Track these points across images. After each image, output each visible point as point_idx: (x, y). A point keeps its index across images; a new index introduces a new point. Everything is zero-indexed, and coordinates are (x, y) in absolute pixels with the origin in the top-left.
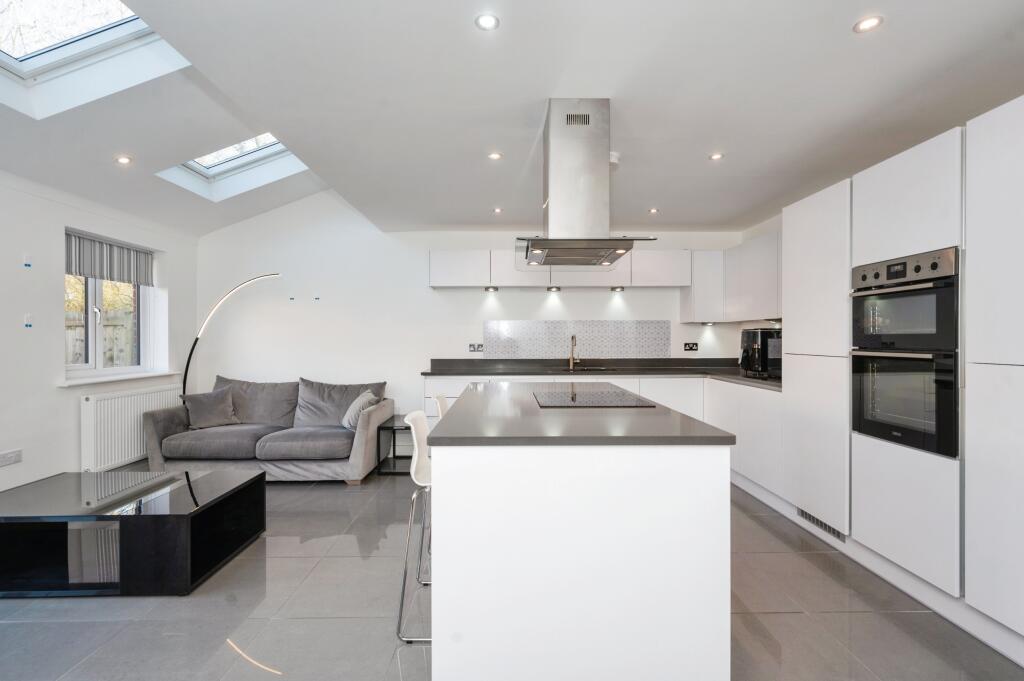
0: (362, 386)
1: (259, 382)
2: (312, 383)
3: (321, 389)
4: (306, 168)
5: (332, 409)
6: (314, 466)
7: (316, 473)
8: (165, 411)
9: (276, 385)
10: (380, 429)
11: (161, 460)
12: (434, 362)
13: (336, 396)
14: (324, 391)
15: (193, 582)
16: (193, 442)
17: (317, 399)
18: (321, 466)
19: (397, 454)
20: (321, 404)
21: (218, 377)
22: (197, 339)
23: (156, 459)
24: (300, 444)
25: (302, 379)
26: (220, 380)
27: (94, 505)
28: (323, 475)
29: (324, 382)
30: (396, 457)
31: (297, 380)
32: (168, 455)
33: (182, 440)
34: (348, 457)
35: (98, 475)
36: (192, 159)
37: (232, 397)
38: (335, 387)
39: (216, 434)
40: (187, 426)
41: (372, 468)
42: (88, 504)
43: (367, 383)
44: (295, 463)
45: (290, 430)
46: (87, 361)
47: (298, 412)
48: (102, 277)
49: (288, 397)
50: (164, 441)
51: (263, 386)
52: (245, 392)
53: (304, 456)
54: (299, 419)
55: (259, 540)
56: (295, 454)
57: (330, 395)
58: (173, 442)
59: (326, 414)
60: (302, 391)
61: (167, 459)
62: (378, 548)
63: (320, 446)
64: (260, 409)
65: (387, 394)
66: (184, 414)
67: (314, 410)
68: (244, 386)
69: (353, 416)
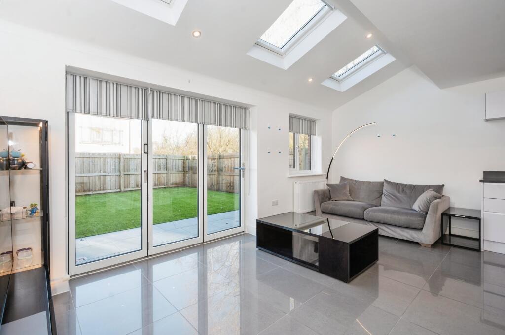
0: (426, 186)
1: (361, 180)
2: (392, 183)
3: (397, 186)
4: (395, 59)
5: (406, 199)
6: (398, 230)
7: (399, 234)
8: (322, 191)
9: (370, 182)
10: (443, 214)
11: (321, 213)
12: (486, 173)
13: (408, 191)
14: (399, 188)
15: (350, 278)
16: (334, 206)
17: (395, 192)
18: (403, 231)
19: (452, 233)
20: (398, 195)
21: (341, 177)
22: (333, 159)
23: (319, 212)
24: (389, 216)
25: (385, 180)
26: (342, 179)
27: (298, 227)
28: (404, 236)
29: (399, 182)
30: (451, 235)
31: (382, 180)
32: (324, 211)
33: (329, 205)
34: (421, 229)
35: (300, 214)
36: (334, 73)
37: (349, 187)
38: (406, 185)
39: (344, 204)
40: (330, 199)
41: (438, 238)
42: (296, 225)
43: (429, 185)
45: (379, 207)
46: (294, 167)
47: (383, 198)
48: (299, 133)
49: (378, 189)
50: (322, 204)
51: (364, 182)
52: (355, 185)
53: (392, 222)
54: (384, 202)
55: (375, 265)
56: (386, 221)
57: (403, 190)
58: (326, 205)
59: (401, 201)
60: (385, 186)
61: (323, 212)
62: (442, 290)
63: (403, 219)
64: (363, 194)
65: (445, 192)
66: (328, 193)
67: (394, 198)
68: (354, 182)
69: (422, 205)
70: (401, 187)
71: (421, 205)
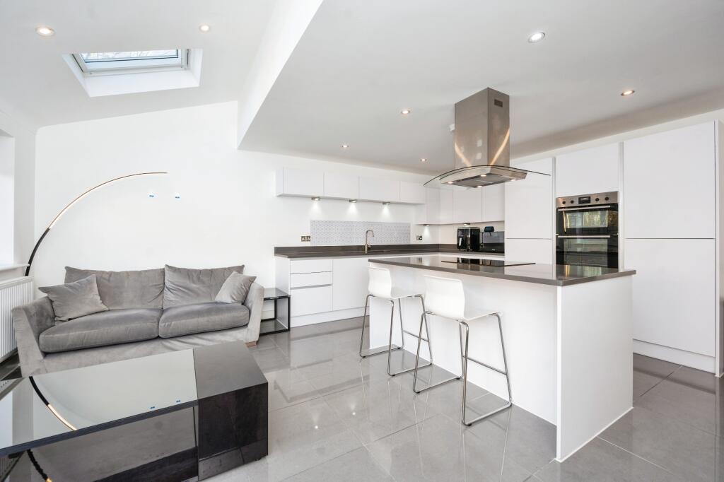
0: (225, 269)
2: (178, 269)
3: (188, 273)
5: (204, 289)
8: (35, 305)
9: (141, 272)
11: (40, 357)
13: (205, 279)
14: (193, 276)
17: (188, 282)
18: (222, 336)
20: (194, 286)
21: (67, 268)
22: (48, 230)
25: (167, 265)
26: (70, 271)
29: (190, 268)
31: (162, 267)
32: (47, 350)
34: (246, 325)
40: (54, 320)
43: (227, 267)
44: (200, 336)
47: (167, 294)
49: (156, 282)
50: (41, 336)
51: (128, 274)
52: (109, 280)
54: (171, 301)
57: (199, 278)
58: (49, 336)
59: (197, 295)
60: (169, 277)
61: (44, 355)
66: (48, 307)
67: (186, 291)
68: (107, 277)
69: (236, 293)
70: (194, 274)
71: (234, 294)
